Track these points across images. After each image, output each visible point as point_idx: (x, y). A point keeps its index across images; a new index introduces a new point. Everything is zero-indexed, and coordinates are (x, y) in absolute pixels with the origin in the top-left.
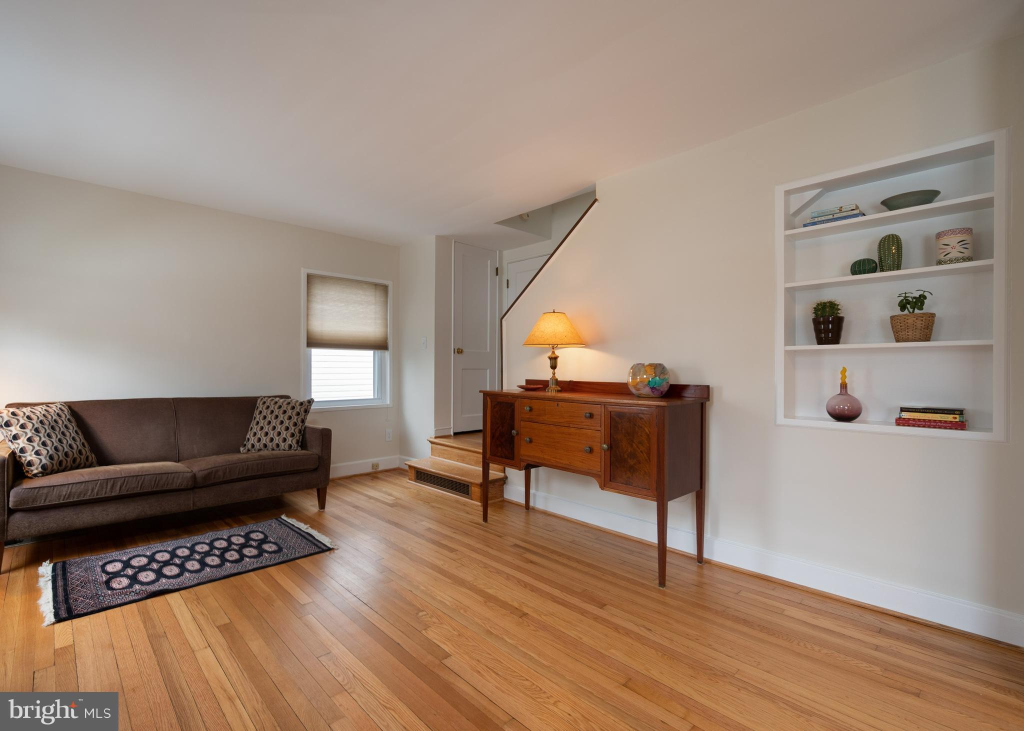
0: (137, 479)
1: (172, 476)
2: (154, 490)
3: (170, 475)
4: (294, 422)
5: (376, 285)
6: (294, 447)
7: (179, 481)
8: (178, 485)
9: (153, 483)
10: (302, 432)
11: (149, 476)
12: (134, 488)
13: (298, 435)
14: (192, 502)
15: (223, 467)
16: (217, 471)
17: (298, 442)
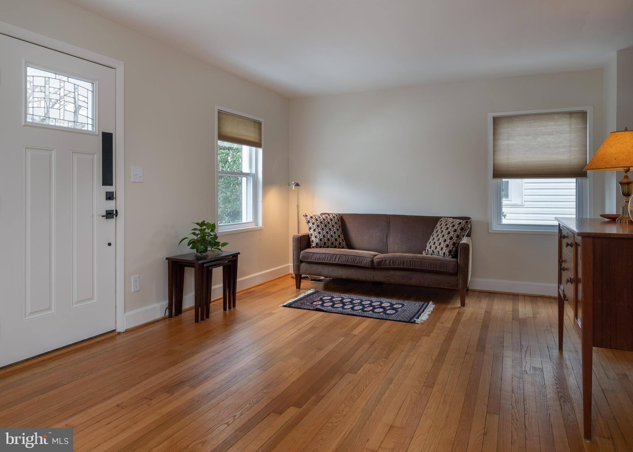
0: (346, 256)
1: (362, 259)
2: (353, 264)
3: (361, 257)
4: (451, 236)
5: (571, 114)
6: (446, 255)
7: (365, 262)
8: (364, 264)
9: (352, 261)
10: (457, 245)
11: (351, 256)
12: (344, 261)
13: (452, 246)
14: (372, 276)
15: (389, 259)
16: (385, 261)
17: (450, 252)
